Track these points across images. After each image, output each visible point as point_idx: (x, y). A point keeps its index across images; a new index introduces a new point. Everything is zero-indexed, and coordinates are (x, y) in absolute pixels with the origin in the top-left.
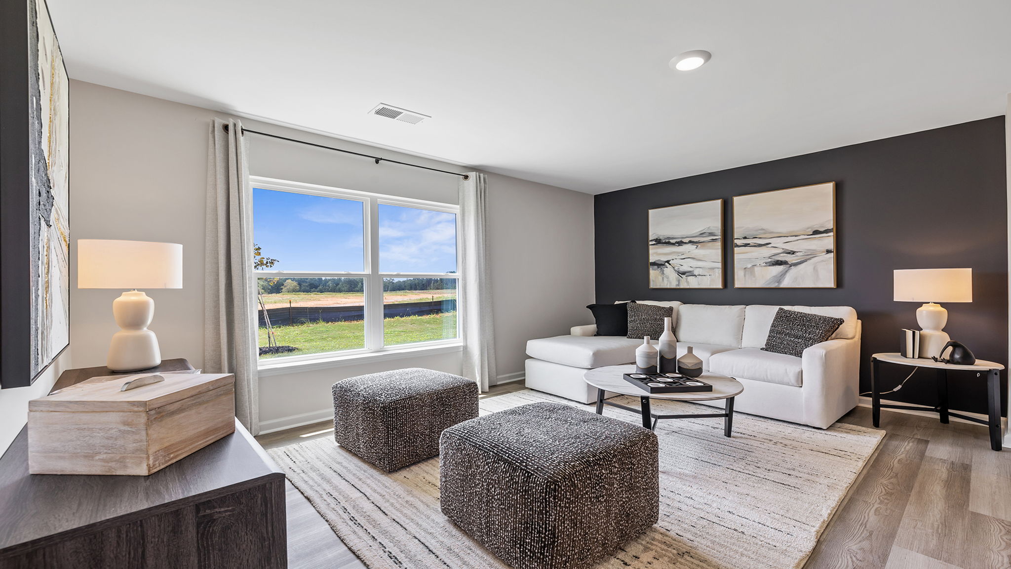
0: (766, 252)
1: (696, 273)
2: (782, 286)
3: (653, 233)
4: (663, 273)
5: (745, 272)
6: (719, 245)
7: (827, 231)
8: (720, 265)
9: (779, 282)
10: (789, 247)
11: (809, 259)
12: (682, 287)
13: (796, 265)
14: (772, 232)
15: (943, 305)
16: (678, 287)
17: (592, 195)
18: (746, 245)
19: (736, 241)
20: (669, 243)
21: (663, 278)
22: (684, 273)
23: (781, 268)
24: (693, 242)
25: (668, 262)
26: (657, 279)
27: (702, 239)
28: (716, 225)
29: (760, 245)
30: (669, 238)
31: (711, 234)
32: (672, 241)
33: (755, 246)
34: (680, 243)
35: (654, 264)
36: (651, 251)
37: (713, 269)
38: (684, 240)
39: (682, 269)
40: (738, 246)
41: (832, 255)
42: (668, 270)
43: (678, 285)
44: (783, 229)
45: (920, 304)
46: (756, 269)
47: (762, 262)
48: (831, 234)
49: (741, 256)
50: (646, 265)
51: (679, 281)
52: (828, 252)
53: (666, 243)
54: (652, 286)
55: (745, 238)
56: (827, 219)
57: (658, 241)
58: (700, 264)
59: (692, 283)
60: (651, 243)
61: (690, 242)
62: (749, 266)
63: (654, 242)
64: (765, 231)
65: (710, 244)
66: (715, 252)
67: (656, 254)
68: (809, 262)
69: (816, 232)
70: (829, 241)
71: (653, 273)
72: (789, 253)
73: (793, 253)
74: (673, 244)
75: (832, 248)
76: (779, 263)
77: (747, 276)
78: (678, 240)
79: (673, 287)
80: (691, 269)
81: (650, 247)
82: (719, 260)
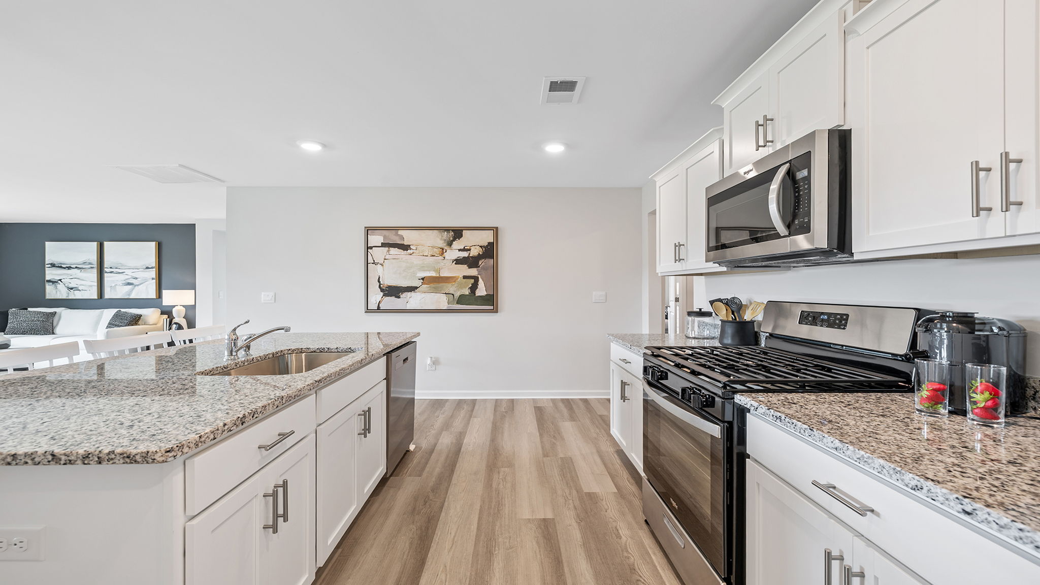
0: (122, 277)
1: (80, 288)
2: (131, 297)
3: (49, 259)
4: (57, 288)
5: (111, 289)
6: (95, 271)
7: (152, 268)
8: (96, 284)
9: (129, 295)
10: (135, 275)
11: (144, 282)
12: (70, 298)
13: (138, 285)
14: (126, 266)
15: (183, 306)
16: (68, 298)
18: (111, 272)
19: (105, 269)
20: (61, 267)
21: (56, 292)
22: (72, 289)
23: (130, 287)
24: (78, 268)
25: (60, 280)
26: (51, 292)
27: (84, 266)
28: (93, 258)
29: (119, 273)
30: (61, 263)
31: (90, 264)
32: (63, 266)
33: (116, 273)
34: (69, 268)
35: (49, 281)
36: (47, 272)
37: (91, 286)
38: (72, 266)
39: (71, 286)
40: (106, 272)
41: (154, 281)
42: (60, 286)
43: (68, 296)
44: (131, 264)
45: (174, 306)
46: (117, 287)
47: (120, 283)
48: (154, 269)
49: (109, 279)
50: (43, 282)
51: (68, 294)
52: (153, 279)
53: (58, 267)
54: (48, 297)
55: (111, 268)
56: (152, 261)
57: (53, 265)
58: (83, 282)
59: (77, 295)
60: (47, 266)
61: (76, 267)
62: (113, 285)
63: (49, 266)
64: (122, 265)
65: (90, 270)
66: (93, 275)
67: (50, 274)
68: (144, 284)
69: (147, 268)
70: (153, 273)
71: (49, 288)
72: (134, 278)
73: (137, 278)
74: (64, 268)
75: (154, 277)
76: (129, 284)
77: (112, 291)
78: (68, 266)
79: (64, 297)
80: (77, 286)
81: (47, 269)
82: (96, 281)
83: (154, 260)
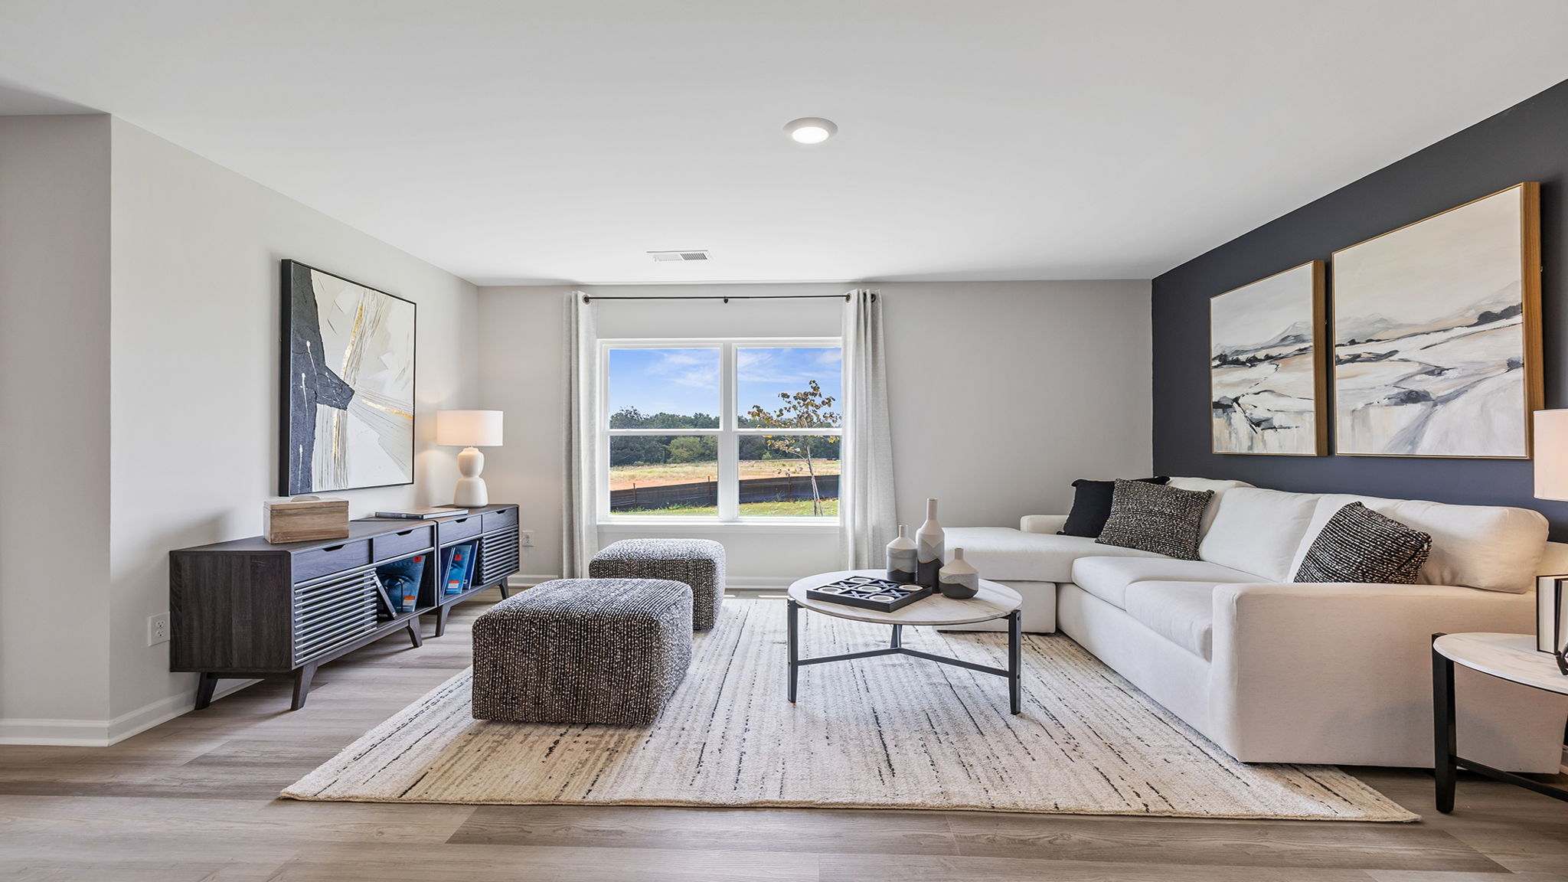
0: (1387, 374)
1: (1276, 423)
2: (1418, 452)
3: (1217, 344)
4: (1229, 424)
5: (1353, 420)
6: (1311, 360)
7: (1508, 313)
8: (1311, 405)
9: (1414, 442)
10: (1432, 358)
11: (1473, 385)
12: (1256, 451)
13: (1446, 400)
14: (1400, 326)
16: (1251, 452)
17: (1149, 280)
18: (1355, 358)
19: (1337, 351)
20: (1237, 362)
21: (1230, 433)
22: (1258, 424)
23: (1415, 409)
24: (1272, 357)
25: (1236, 400)
26: (1222, 436)
27: (1285, 351)
28: (1302, 317)
29: (1379, 358)
30: (1238, 352)
31: (1298, 339)
32: (1243, 358)
33: (1369, 360)
34: (1253, 362)
35: (1218, 405)
36: (1215, 380)
37: (1300, 413)
38: (1260, 355)
39: (1256, 415)
40: (1340, 362)
41: (1520, 374)
42: (1238, 417)
43: (1251, 448)
44: (1421, 317)
46: (1372, 411)
47: (1380, 396)
48: (1519, 319)
51: (1252, 439)
52: (1512, 365)
53: (1233, 362)
54: (1217, 450)
55: (1353, 342)
57: (1224, 360)
58: (1282, 403)
59: (1272, 444)
60: (1211, 364)
61: (1268, 357)
62: (1360, 405)
63: (1217, 362)
64: (1387, 323)
65: (1297, 359)
66: (1302, 377)
67: (1223, 384)
68: (1472, 393)
69: (1486, 318)
70: (1515, 338)
71: (1218, 422)
72: (1431, 373)
73: (1438, 371)
74: (1243, 364)
75: (1518, 352)
76: (1413, 397)
77: (1356, 428)
78: (1250, 355)
79: (1244, 451)
80: (1268, 415)
81: (1213, 371)
82: (1312, 393)
83: (1520, 278)
